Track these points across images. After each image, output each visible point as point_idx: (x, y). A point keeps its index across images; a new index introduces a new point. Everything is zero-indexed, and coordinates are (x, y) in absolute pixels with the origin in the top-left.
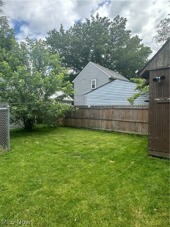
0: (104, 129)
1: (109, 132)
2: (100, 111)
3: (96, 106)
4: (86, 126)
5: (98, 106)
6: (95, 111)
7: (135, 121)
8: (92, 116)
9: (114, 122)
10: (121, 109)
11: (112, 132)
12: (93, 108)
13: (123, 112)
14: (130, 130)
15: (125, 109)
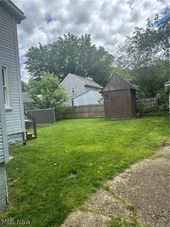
0: (87, 117)
1: (90, 118)
2: (84, 108)
3: (82, 106)
4: (77, 117)
5: (83, 106)
6: (81, 108)
7: (102, 111)
8: (80, 111)
9: (92, 113)
10: (95, 106)
11: (91, 118)
12: (80, 107)
13: (96, 107)
14: (100, 115)
15: (97, 106)
